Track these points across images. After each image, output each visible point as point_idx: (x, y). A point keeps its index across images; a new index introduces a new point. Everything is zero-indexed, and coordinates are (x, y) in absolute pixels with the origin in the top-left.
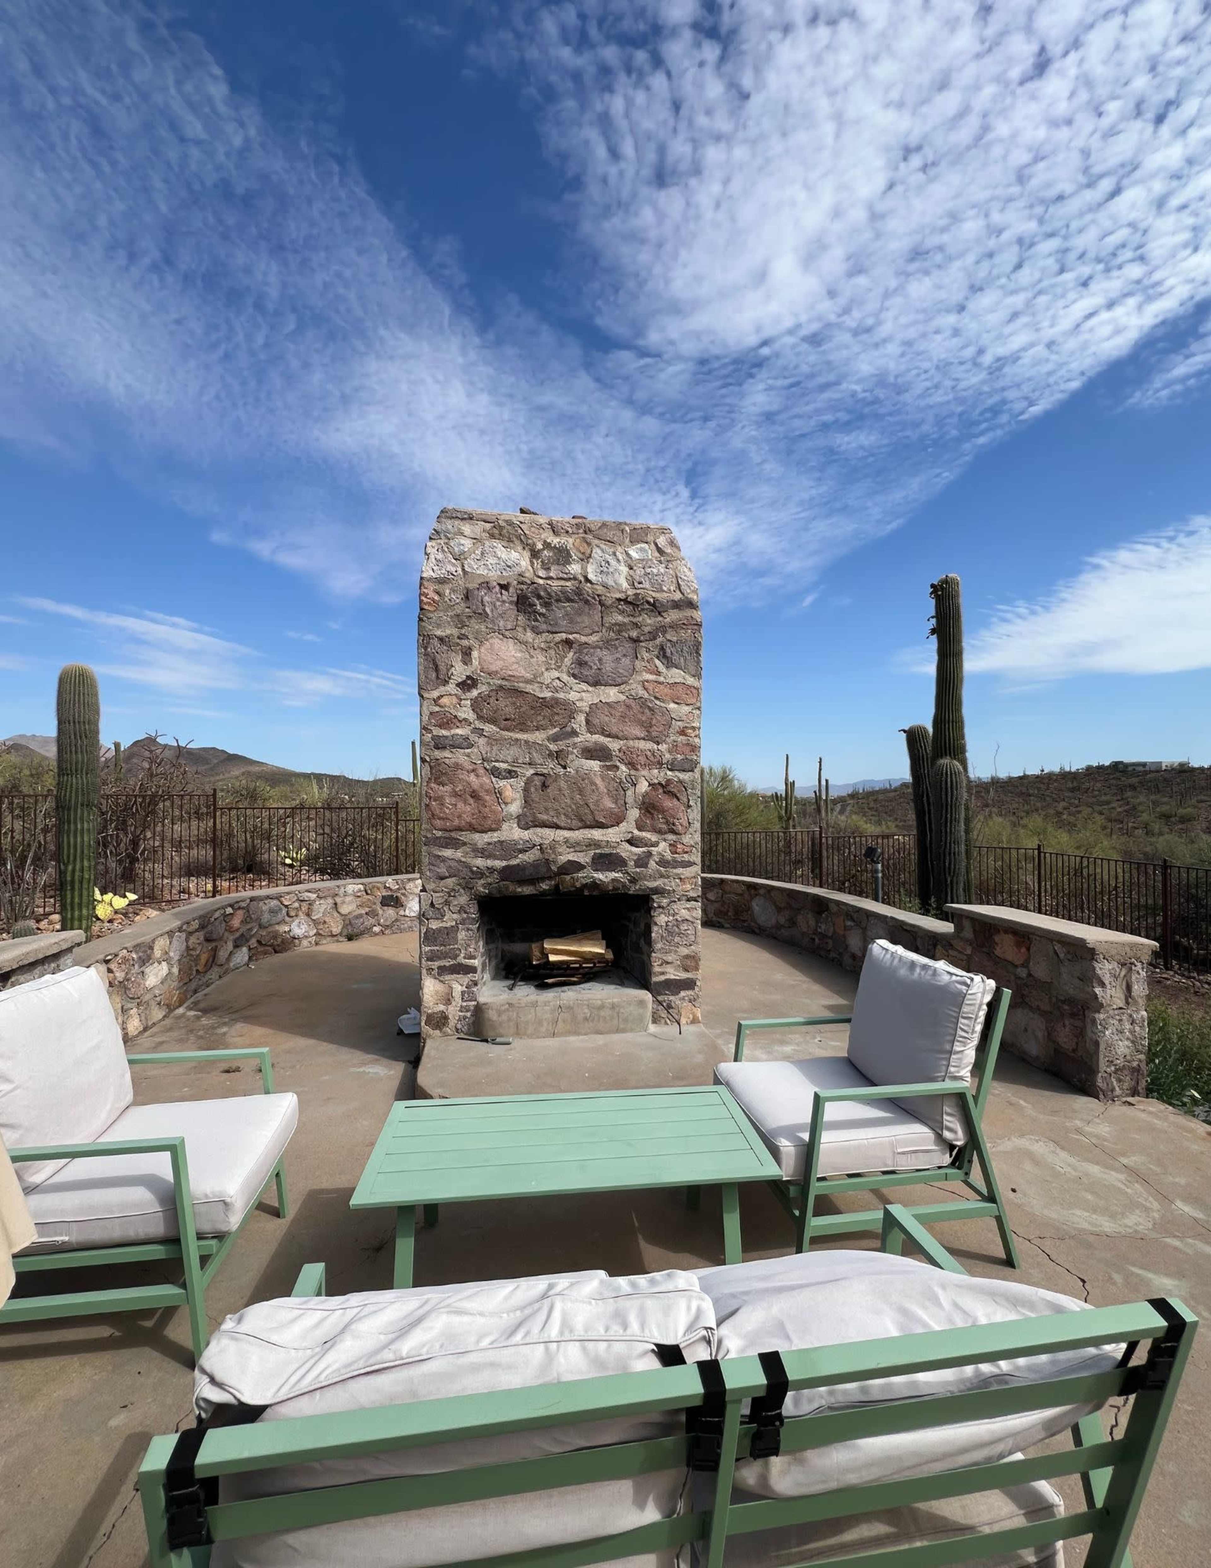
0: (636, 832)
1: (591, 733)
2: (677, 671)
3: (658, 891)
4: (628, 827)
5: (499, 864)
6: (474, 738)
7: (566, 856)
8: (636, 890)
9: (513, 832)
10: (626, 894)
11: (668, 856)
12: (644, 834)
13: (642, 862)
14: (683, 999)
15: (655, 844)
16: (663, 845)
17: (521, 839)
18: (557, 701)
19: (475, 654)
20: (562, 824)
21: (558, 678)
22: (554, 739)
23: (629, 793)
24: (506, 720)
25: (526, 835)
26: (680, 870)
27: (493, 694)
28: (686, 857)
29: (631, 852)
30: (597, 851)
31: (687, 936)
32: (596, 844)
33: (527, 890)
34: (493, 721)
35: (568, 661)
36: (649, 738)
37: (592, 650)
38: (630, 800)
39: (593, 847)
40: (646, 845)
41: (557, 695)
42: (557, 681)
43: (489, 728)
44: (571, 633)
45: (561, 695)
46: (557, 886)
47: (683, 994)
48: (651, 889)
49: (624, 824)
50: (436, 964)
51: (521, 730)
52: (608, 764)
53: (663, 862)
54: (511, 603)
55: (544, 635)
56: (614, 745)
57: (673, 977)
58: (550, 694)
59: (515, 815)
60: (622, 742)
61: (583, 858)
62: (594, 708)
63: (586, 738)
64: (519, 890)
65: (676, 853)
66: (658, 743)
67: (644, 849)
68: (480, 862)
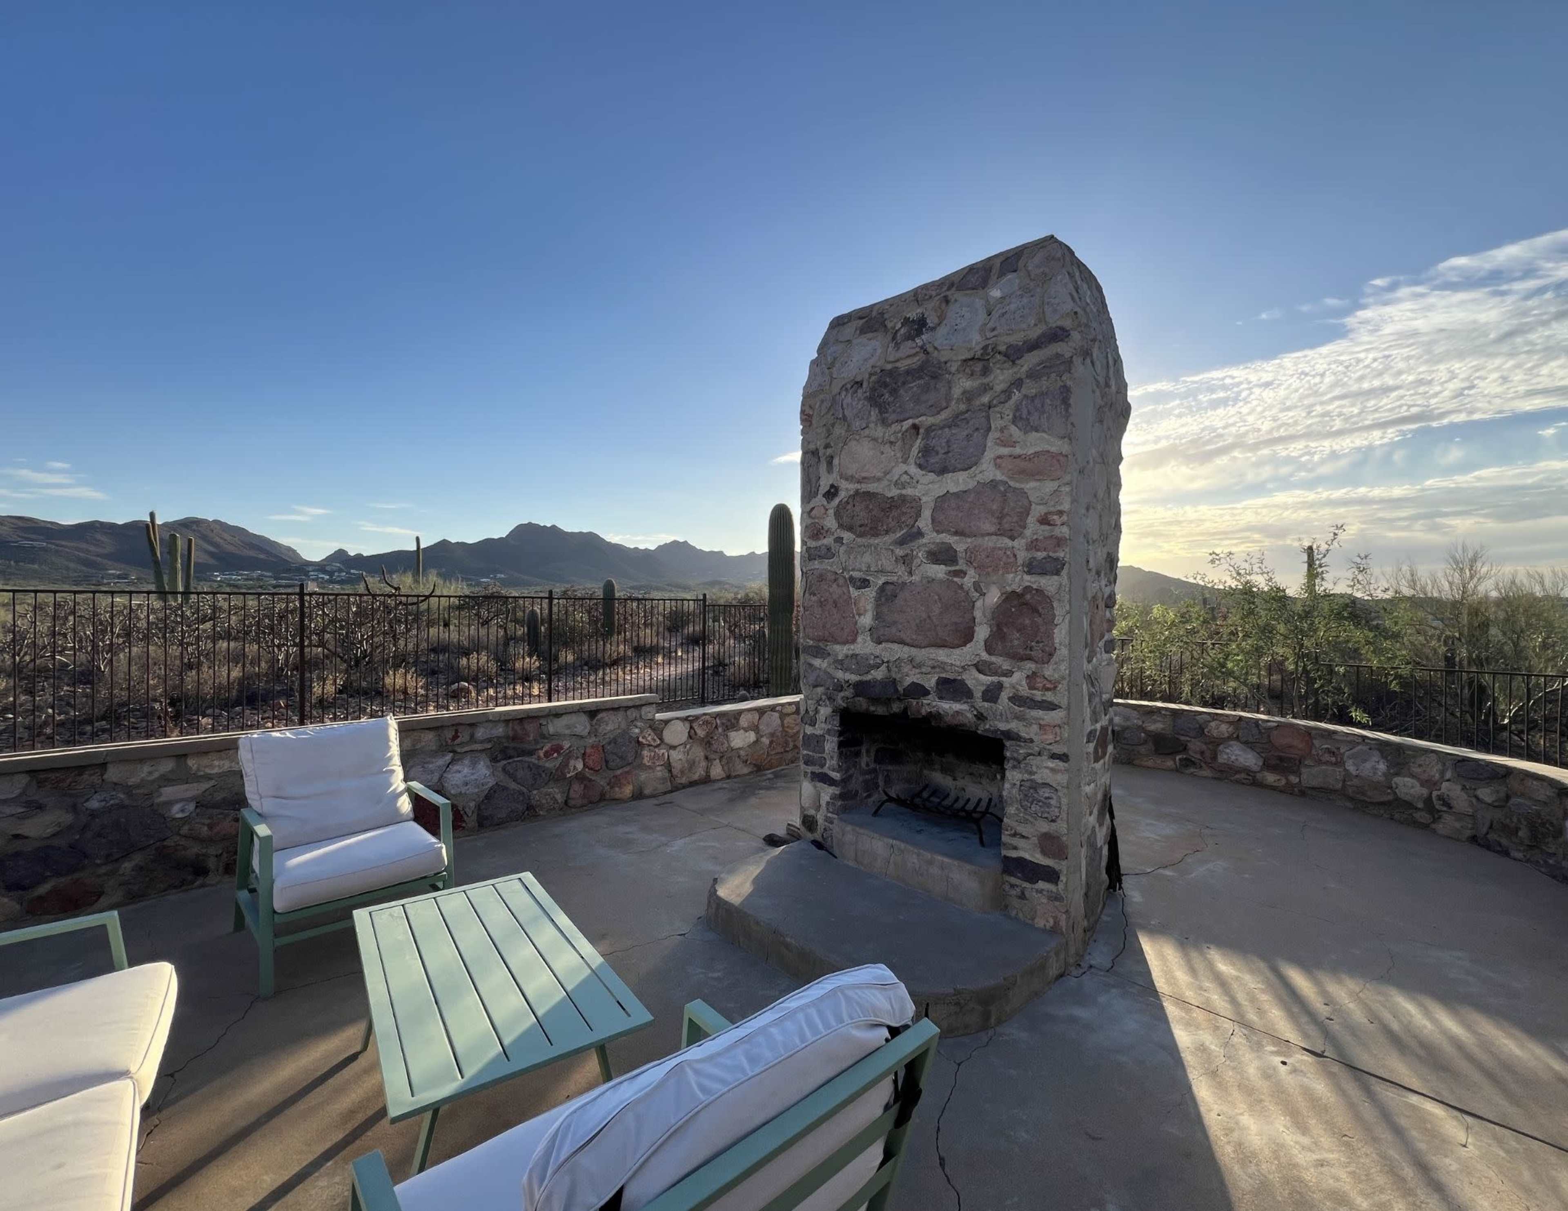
0: (985, 656)
1: (938, 532)
2: (1038, 435)
3: (1009, 735)
4: (976, 649)
5: (854, 678)
6: (834, 547)
7: (912, 677)
8: (986, 730)
9: (864, 646)
10: (976, 732)
11: (1024, 690)
12: (993, 659)
13: (992, 694)
14: (1041, 891)
15: (1009, 674)
16: (1018, 676)
17: (872, 654)
18: (903, 499)
19: (836, 461)
20: (908, 640)
21: (906, 473)
22: (901, 542)
23: (979, 604)
24: (861, 526)
25: (878, 649)
26: (1040, 713)
27: (850, 500)
28: (1049, 696)
29: (977, 679)
30: (944, 675)
31: (1049, 806)
32: (942, 666)
33: (880, 710)
34: (850, 529)
35: (915, 451)
36: (1000, 533)
37: (940, 432)
38: (978, 614)
39: (937, 670)
40: (995, 673)
41: (904, 492)
42: (905, 476)
43: (847, 536)
44: (918, 417)
45: (909, 491)
46: (906, 709)
47: (1041, 885)
48: (1003, 732)
49: (972, 644)
50: (810, 769)
51: (873, 536)
52: (953, 568)
53: (1016, 699)
54: (866, 398)
55: (893, 426)
56: (960, 545)
57: (1027, 856)
58: (898, 492)
59: (868, 628)
60: (969, 540)
61: (930, 683)
62: (942, 501)
63: (932, 538)
64: (872, 708)
65: (1035, 689)
66: (1012, 538)
67: (995, 679)
68: (840, 675)
